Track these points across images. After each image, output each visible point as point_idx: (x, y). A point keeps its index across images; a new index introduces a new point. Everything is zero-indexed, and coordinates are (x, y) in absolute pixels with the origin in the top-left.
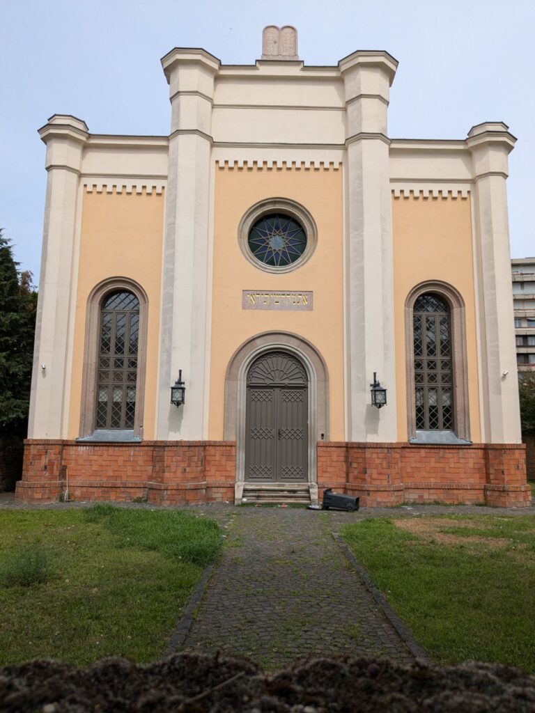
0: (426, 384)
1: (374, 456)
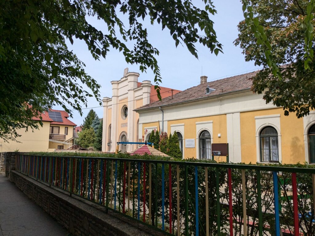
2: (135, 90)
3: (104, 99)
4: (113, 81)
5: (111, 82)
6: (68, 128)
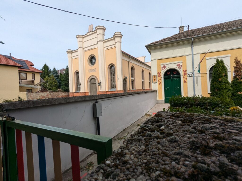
2: (104, 41)
3: (68, 51)
4: (78, 35)
5: (76, 36)
6: (34, 74)
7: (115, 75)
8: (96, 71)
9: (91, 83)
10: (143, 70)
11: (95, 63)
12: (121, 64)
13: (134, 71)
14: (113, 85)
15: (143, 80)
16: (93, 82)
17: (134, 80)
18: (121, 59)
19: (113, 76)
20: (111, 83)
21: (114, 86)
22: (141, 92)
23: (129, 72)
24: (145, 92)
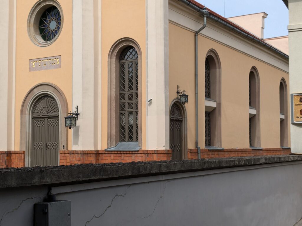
0: (126, 110)
1: (74, 159)
7: (137, 87)
8: (60, 66)
9: (37, 115)
10: (254, 68)
11: (56, 32)
12: (162, 41)
13: (218, 70)
14: (126, 128)
15: (254, 112)
16: (44, 111)
17: (214, 109)
18: (165, 23)
19: (130, 87)
20: (121, 119)
21: (130, 131)
22: (243, 163)
23: (196, 75)
24: (261, 162)
